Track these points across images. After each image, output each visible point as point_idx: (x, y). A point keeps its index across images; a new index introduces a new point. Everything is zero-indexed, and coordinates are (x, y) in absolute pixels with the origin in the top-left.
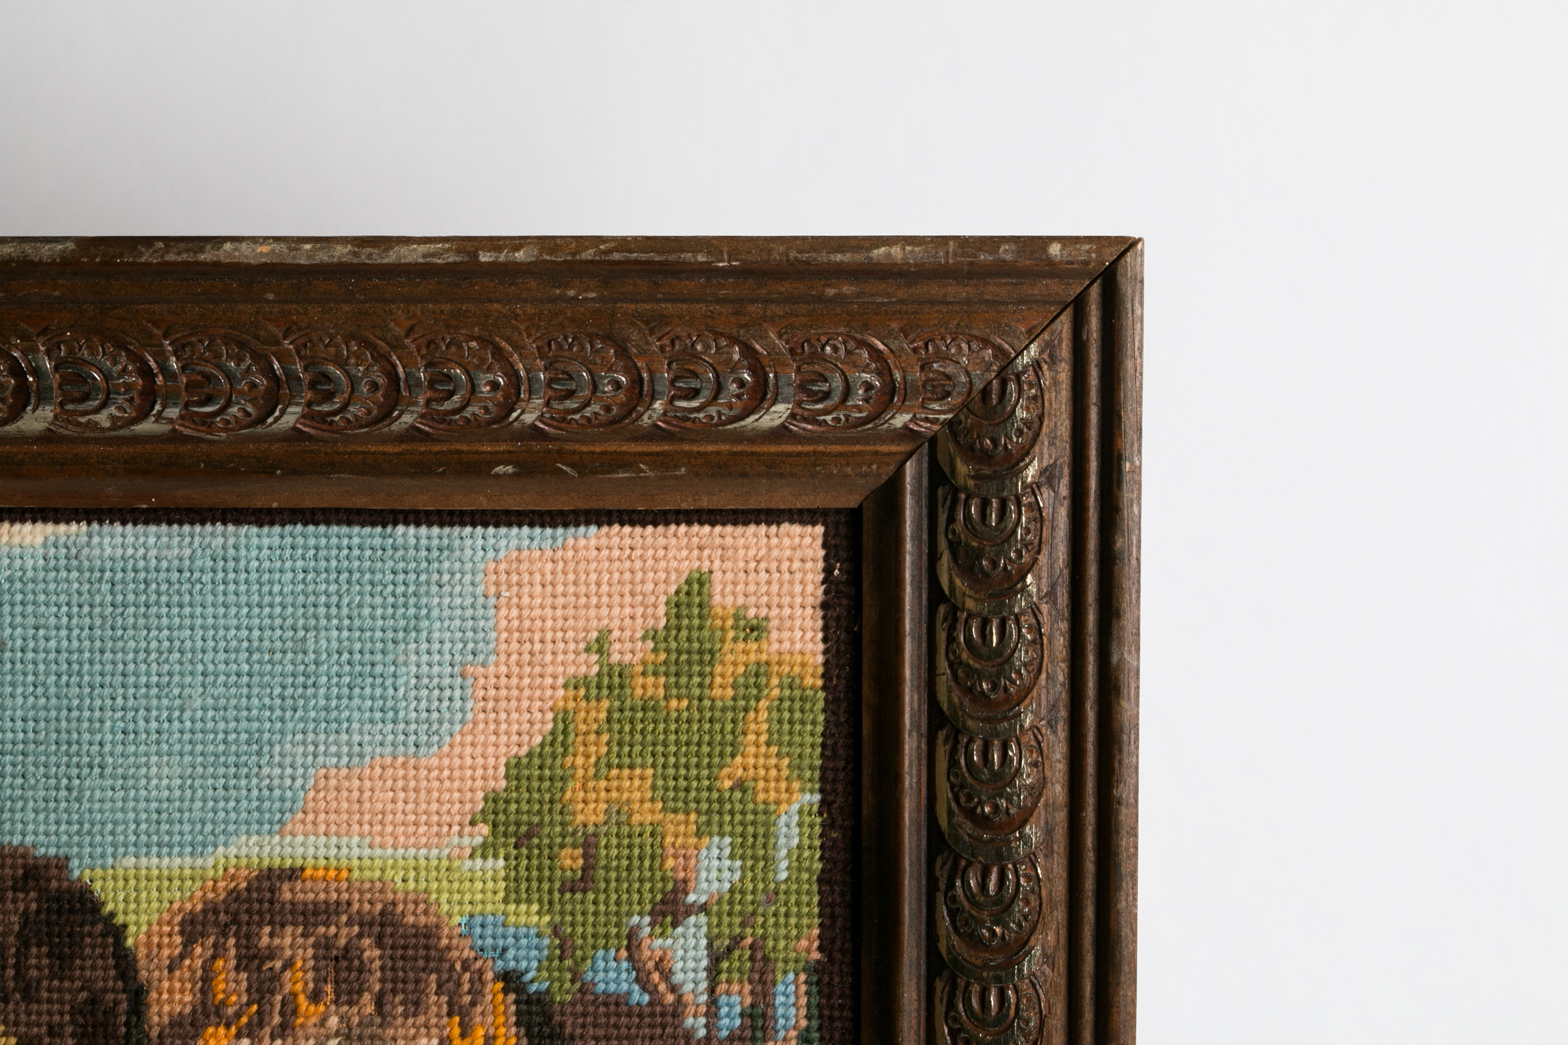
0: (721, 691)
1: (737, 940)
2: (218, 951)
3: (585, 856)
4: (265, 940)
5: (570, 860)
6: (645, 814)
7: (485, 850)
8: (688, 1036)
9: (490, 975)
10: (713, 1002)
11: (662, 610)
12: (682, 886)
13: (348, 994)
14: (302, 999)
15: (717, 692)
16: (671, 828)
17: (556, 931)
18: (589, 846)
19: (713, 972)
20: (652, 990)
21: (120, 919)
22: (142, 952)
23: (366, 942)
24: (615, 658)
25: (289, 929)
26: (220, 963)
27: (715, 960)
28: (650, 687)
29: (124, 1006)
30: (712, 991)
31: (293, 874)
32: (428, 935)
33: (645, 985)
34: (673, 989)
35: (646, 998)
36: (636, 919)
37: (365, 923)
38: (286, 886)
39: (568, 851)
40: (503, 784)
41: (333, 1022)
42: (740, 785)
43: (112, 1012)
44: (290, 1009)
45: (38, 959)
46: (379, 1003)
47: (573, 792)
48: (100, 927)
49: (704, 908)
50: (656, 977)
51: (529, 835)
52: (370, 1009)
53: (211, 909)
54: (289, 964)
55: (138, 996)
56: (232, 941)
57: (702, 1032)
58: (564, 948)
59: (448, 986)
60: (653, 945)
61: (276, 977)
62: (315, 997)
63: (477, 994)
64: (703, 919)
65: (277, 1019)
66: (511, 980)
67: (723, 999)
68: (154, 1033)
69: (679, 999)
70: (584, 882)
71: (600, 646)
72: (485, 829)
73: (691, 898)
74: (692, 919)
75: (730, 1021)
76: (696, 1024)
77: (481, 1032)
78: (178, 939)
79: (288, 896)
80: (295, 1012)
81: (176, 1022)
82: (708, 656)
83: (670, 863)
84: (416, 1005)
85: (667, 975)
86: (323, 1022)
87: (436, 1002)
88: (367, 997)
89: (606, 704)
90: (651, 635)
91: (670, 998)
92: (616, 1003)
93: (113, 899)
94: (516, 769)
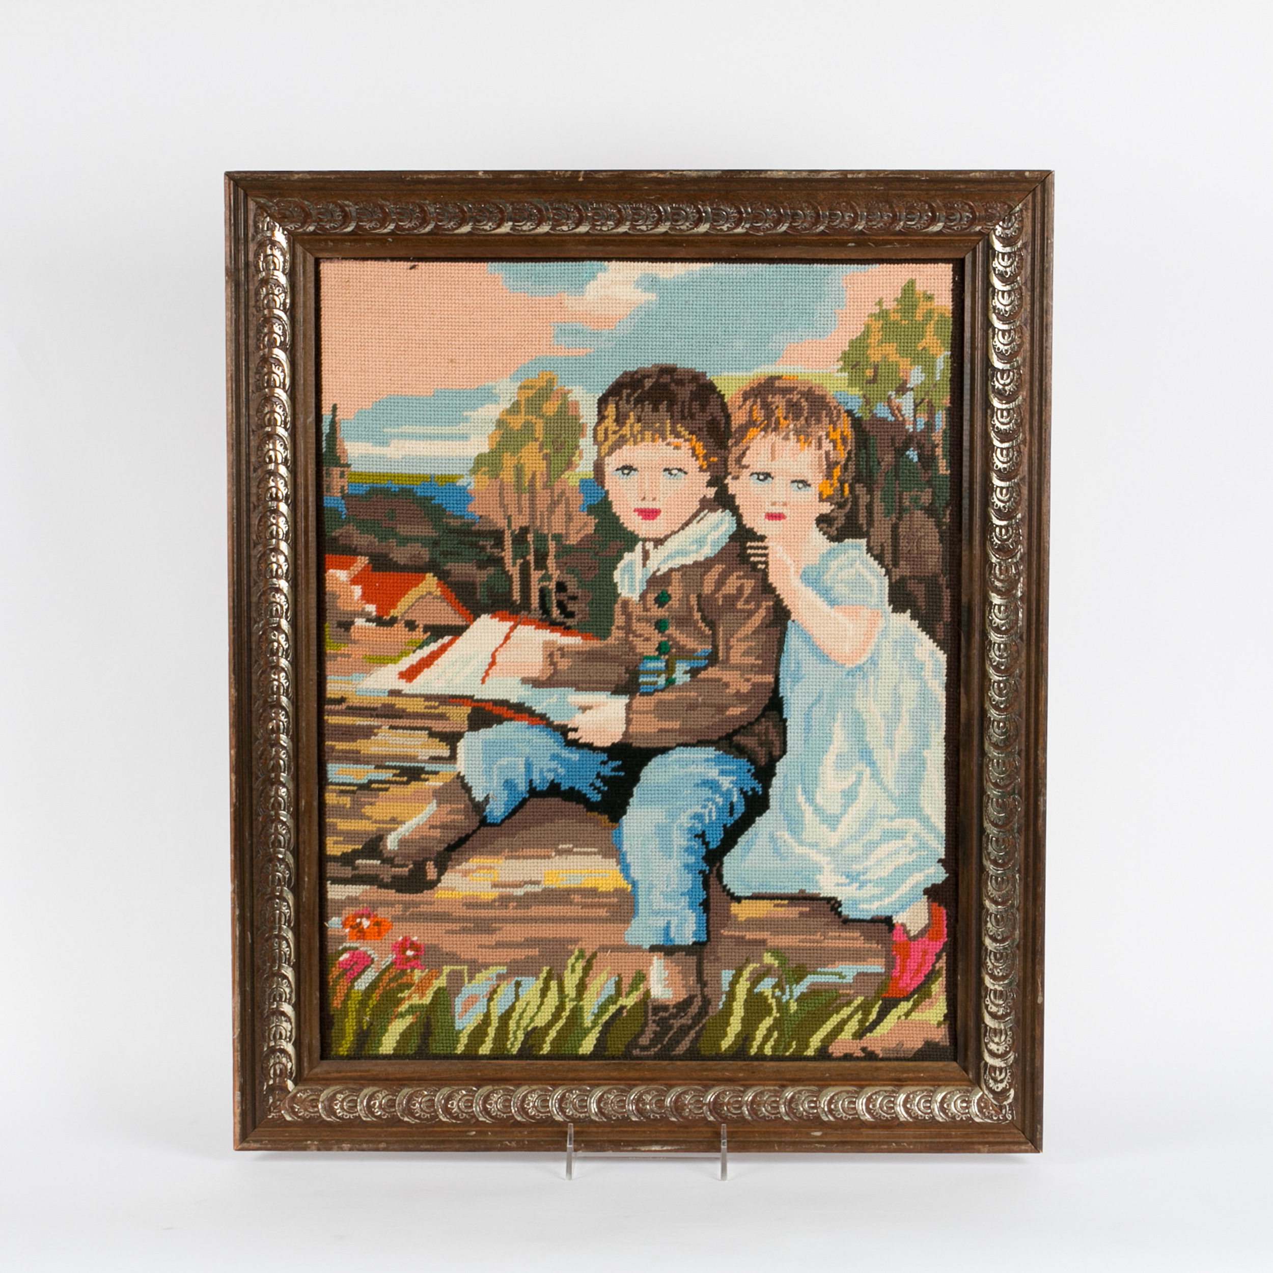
0: (919, 317)
1: (923, 400)
2: (755, 403)
3: (875, 372)
4: (770, 400)
5: (869, 373)
6: (894, 358)
7: (841, 370)
8: (907, 431)
9: (842, 411)
10: (915, 420)
11: (900, 292)
12: (905, 382)
13: (797, 418)
14: (781, 419)
15: (917, 318)
16: (901, 363)
17: (864, 396)
18: (876, 368)
19: (915, 410)
20: (896, 416)
21: (722, 393)
22: (729, 404)
23: (802, 400)
24: (884, 307)
25: (777, 396)
26: (755, 407)
27: (916, 405)
28: (897, 317)
29: (723, 421)
30: (915, 416)
31: (779, 378)
32: (823, 397)
33: (893, 415)
34: (902, 416)
35: (893, 419)
36: (890, 393)
37: (802, 394)
38: (777, 382)
39: (868, 371)
40: (848, 348)
41: (791, 426)
42: (924, 349)
43: (718, 423)
44: (778, 422)
45: (696, 405)
46: (806, 419)
47: (870, 352)
48: (716, 396)
49: (912, 389)
50: (896, 412)
51: (856, 365)
52: (803, 422)
53: (752, 389)
54: (777, 407)
55: (728, 417)
56: (759, 400)
57: (911, 430)
58: (867, 402)
59: (829, 415)
60: (896, 401)
61: (773, 412)
62: (786, 418)
63: (838, 417)
64: (912, 393)
65: (773, 426)
66: (850, 413)
67: (918, 419)
68: (733, 430)
69: (904, 420)
70: (874, 380)
71: (880, 303)
72: (841, 363)
73: (908, 386)
74: (908, 393)
75: (921, 426)
76: (910, 427)
77: (839, 430)
78: (741, 399)
79: (777, 385)
80: (779, 423)
81: (741, 426)
82: (914, 306)
83: (901, 374)
84: (819, 421)
85: (900, 411)
86: (788, 427)
87: (826, 420)
88: (802, 418)
89: (881, 322)
90: (896, 299)
91: (901, 419)
92: (884, 420)
93: (720, 386)
94: (852, 343)
